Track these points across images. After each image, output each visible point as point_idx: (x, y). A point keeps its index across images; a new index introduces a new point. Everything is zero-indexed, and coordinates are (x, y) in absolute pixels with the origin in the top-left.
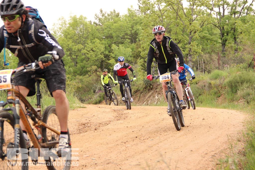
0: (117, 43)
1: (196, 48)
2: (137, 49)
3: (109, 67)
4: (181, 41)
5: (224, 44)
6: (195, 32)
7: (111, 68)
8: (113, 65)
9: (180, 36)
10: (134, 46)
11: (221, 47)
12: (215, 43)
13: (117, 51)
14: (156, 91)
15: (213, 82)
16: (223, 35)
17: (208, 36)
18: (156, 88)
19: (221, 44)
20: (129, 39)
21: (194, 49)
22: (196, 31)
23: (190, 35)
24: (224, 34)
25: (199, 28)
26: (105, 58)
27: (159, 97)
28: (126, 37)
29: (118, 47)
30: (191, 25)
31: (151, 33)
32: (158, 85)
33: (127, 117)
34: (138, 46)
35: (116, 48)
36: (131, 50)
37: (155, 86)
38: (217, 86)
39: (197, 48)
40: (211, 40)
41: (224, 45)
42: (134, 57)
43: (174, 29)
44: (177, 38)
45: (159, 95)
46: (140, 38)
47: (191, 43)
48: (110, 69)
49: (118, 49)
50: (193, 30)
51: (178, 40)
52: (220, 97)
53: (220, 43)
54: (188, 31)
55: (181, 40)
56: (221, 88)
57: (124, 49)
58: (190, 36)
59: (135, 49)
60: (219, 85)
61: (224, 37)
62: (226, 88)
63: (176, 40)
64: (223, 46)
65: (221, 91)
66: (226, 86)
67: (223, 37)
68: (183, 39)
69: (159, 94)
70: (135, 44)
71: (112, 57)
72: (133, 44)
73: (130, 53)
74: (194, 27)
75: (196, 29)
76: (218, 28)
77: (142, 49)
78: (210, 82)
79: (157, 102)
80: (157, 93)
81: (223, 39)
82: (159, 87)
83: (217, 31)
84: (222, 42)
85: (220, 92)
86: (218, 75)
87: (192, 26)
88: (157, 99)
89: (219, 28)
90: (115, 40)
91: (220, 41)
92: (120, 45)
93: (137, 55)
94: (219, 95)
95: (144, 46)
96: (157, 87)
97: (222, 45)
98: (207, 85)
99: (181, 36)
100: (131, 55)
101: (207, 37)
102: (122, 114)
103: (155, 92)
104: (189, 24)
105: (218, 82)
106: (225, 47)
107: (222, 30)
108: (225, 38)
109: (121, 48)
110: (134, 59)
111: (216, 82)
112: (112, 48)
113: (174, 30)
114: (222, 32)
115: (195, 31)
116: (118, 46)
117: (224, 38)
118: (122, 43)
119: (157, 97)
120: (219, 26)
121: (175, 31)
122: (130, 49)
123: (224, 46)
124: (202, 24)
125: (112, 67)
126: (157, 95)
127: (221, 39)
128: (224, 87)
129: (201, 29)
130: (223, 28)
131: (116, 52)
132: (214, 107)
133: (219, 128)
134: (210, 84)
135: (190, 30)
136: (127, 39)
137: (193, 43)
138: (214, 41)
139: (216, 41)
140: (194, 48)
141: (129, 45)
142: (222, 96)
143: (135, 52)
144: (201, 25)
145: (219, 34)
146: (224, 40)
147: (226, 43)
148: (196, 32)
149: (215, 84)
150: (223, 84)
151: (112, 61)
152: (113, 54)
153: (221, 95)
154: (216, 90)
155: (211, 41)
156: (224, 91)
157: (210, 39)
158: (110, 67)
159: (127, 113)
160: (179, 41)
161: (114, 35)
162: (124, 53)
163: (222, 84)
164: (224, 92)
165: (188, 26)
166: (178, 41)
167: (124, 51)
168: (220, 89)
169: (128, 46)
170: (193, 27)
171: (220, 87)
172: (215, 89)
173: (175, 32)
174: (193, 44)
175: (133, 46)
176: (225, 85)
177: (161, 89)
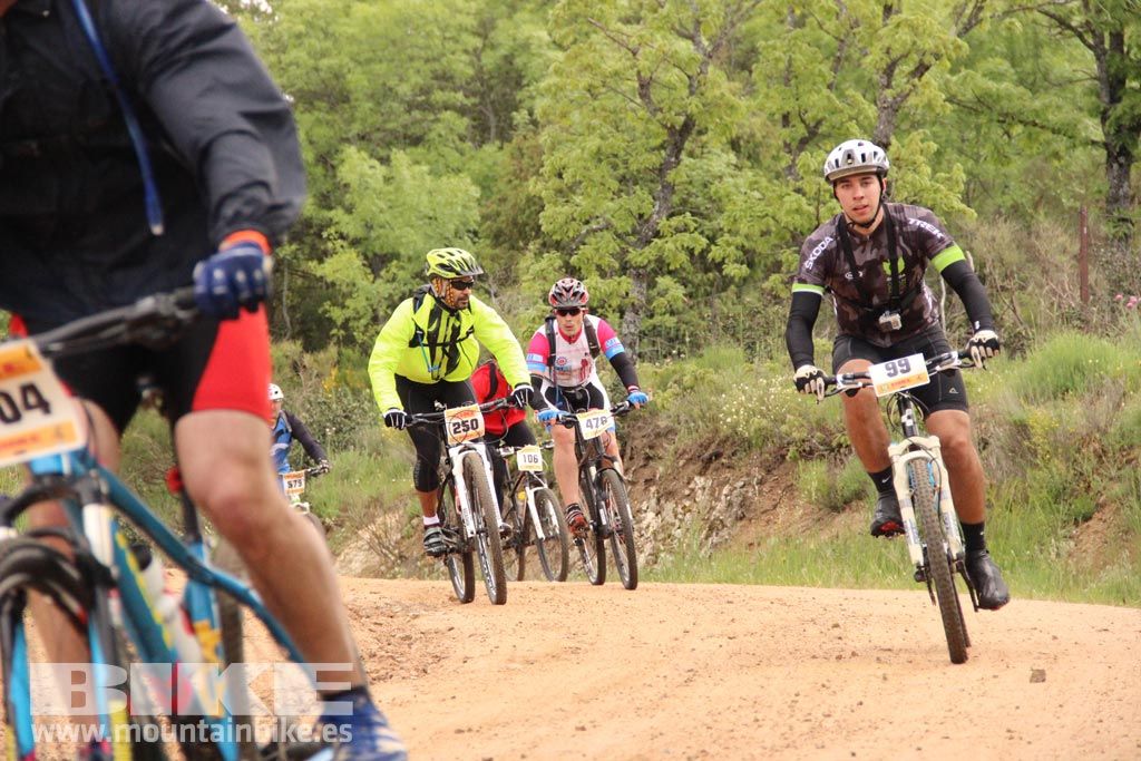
0: (380, 143)
1: (927, 182)
2: (516, 182)
3: (320, 311)
4: (823, 129)
5: (1119, 156)
6: (922, 69)
7: (337, 315)
8: (350, 295)
9: (815, 97)
10: (495, 164)
11: (1102, 171)
12: (1060, 144)
13: (379, 194)
14: (647, 473)
15: (1040, 416)
16: (1114, 86)
17: (1009, 97)
18: (648, 458)
19: (1101, 154)
20: (462, 111)
21: (913, 185)
22: (928, 59)
23: (888, 86)
24: (1122, 82)
25: (951, 35)
26: (294, 247)
27: (670, 518)
28: (438, 96)
29: (381, 170)
30: (894, 19)
31: (616, 73)
32: (658, 435)
33: (438, 658)
34: (526, 157)
35: (370, 172)
36: (475, 192)
37: (636, 442)
38: (1069, 447)
39: (932, 178)
40: (1035, 125)
41: (1122, 160)
42: (497, 238)
43: (775, 48)
44: (790, 106)
45: (669, 506)
46: (540, 105)
47: (893, 140)
48: (330, 319)
49: (387, 180)
50: (905, 56)
51: (803, 121)
52: (1087, 518)
53: (1094, 143)
54: (873, 60)
55: (819, 123)
56: (1101, 455)
57: (428, 178)
58: (889, 93)
59: (501, 185)
60: (1085, 441)
61: (1119, 100)
62: (1129, 462)
63: (786, 119)
64: (1115, 166)
65: (1096, 483)
66: (1131, 447)
67: (1114, 99)
68: (836, 119)
69: (670, 494)
70: (501, 148)
71: (342, 237)
72: (490, 149)
73: (465, 207)
74: (914, 28)
75: (929, 44)
76: (1080, 36)
77: (555, 182)
78: (1018, 413)
79: (655, 555)
80: (653, 489)
81: (1119, 118)
82: (671, 448)
83: (1077, 63)
84: (1107, 134)
85: (1088, 488)
86: (1077, 367)
87: (898, 25)
88: (654, 533)
89: (1091, 41)
90: (364, 120)
91: (1094, 130)
92: (400, 157)
93: (515, 223)
94: (1080, 505)
95: (565, 161)
96: (651, 447)
97: (1111, 158)
98: (999, 435)
99: (825, 91)
100: (474, 226)
101: (1004, 103)
102: (408, 638)
103: (640, 486)
104: (879, 10)
105: (1073, 415)
106: (1127, 173)
107: (1112, 56)
108: (1132, 108)
109: (406, 173)
110: (497, 251)
111: (1060, 416)
112: (345, 173)
113: (777, 54)
114: (1112, 71)
115: (915, 57)
116: (385, 161)
117: (1120, 108)
118: (416, 141)
119: (650, 515)
120: (1088, 23)
121: (777, 60)
122: (469, 180)
123: (1121, 165)
124: (968, 11)
125: (343, 307)
126: (653, 501)
127: (1104, 119)
128: (1122, 449)
129: (959, 47)
130: (1118, 38)
131: (369, 205)
132: (1047, 591)
133: (1074, 737)
134: (1022, 429)
135: (888, 52)
136: (448, 115)
137: (906, 141)
138: (1054, 132)
139: (1067, 131)
140: (910, 177)
141: (462, 154)
142: (1107, 513)
143: (503, 200)
144: (965, 20)
145: (1090, 82)
146: (1126, 122)
147: (1135, 144)
148: (927, 68)
149: (1052, 429)
150: (1112, 430)
151: (342, 266)
152: (347, 218)
153: (1100, 507)
154: (1064, 471)
155: (1031, 128)
156: (1119, 479)
157: (1023, 118)
158: (327, 305)
159: (443, 627)
160: (807, 126)
161: (357, 80)
162: (426, 209)
163: (1105, 433)
164: (1117, 489)
165: (871, 26)
166: (801, 131)
167: (425, 198)
168: (1087, 467)
169: (454, 158)
170: (905, 36)
171: (1088, 451)
172: (1059, 466)
173: (782, 66)
174: (904, 153)
175: (490, 163)
176: (1123, 436)
177: (681, 463)
